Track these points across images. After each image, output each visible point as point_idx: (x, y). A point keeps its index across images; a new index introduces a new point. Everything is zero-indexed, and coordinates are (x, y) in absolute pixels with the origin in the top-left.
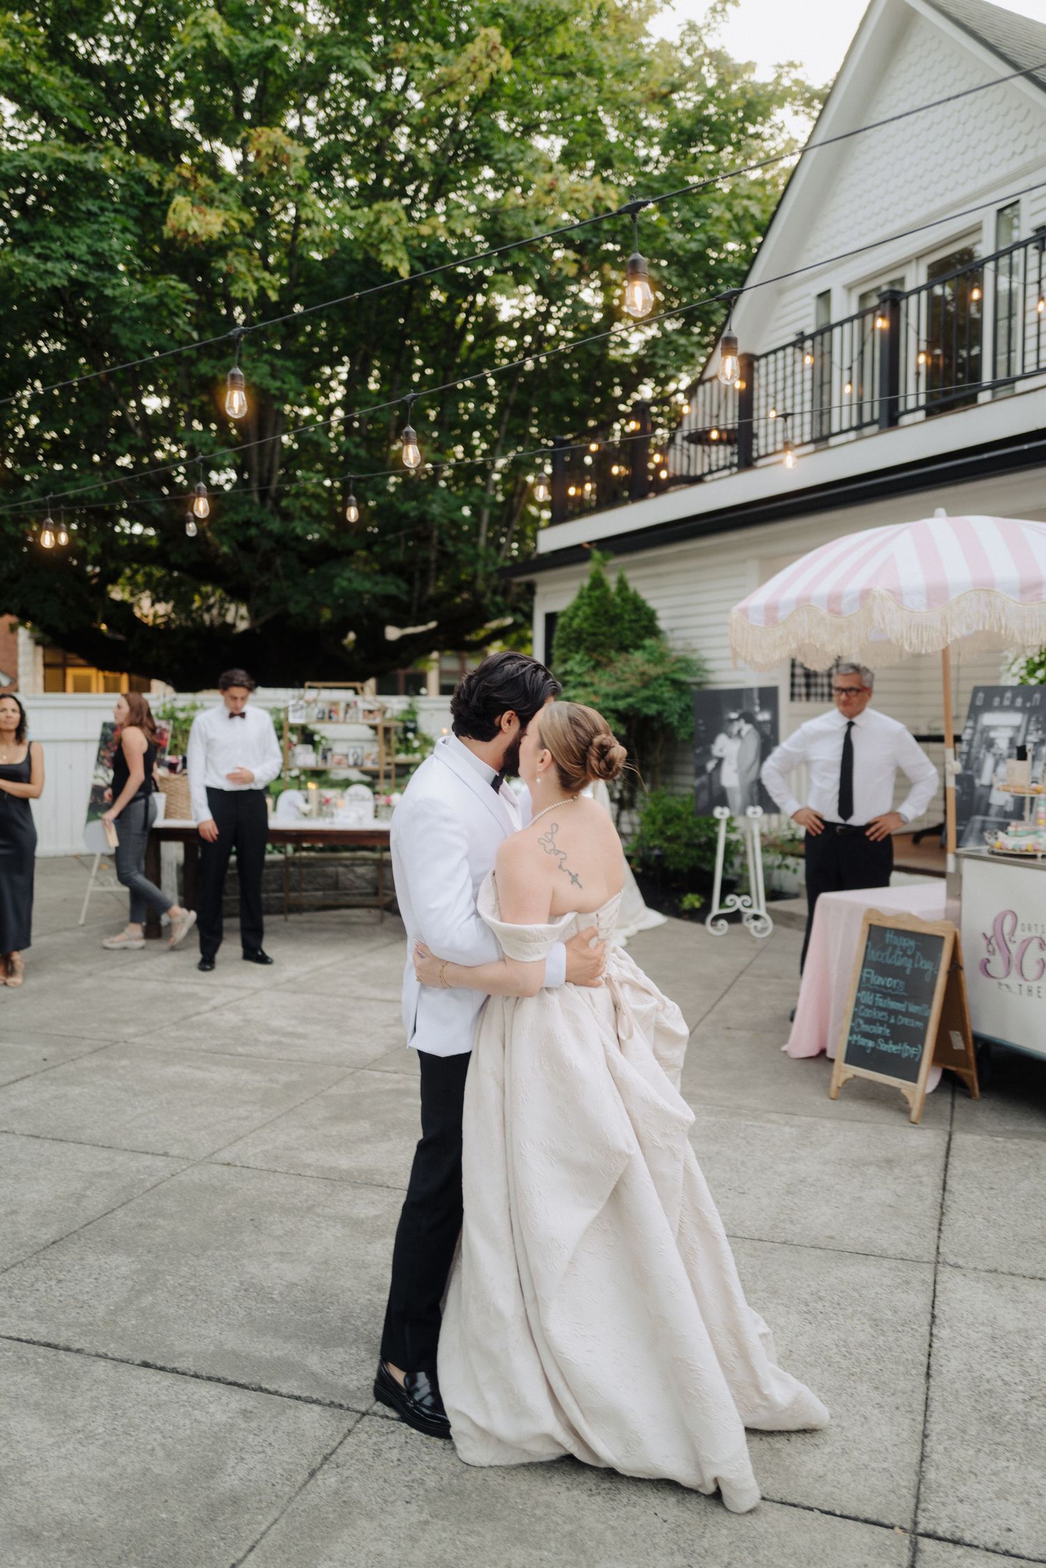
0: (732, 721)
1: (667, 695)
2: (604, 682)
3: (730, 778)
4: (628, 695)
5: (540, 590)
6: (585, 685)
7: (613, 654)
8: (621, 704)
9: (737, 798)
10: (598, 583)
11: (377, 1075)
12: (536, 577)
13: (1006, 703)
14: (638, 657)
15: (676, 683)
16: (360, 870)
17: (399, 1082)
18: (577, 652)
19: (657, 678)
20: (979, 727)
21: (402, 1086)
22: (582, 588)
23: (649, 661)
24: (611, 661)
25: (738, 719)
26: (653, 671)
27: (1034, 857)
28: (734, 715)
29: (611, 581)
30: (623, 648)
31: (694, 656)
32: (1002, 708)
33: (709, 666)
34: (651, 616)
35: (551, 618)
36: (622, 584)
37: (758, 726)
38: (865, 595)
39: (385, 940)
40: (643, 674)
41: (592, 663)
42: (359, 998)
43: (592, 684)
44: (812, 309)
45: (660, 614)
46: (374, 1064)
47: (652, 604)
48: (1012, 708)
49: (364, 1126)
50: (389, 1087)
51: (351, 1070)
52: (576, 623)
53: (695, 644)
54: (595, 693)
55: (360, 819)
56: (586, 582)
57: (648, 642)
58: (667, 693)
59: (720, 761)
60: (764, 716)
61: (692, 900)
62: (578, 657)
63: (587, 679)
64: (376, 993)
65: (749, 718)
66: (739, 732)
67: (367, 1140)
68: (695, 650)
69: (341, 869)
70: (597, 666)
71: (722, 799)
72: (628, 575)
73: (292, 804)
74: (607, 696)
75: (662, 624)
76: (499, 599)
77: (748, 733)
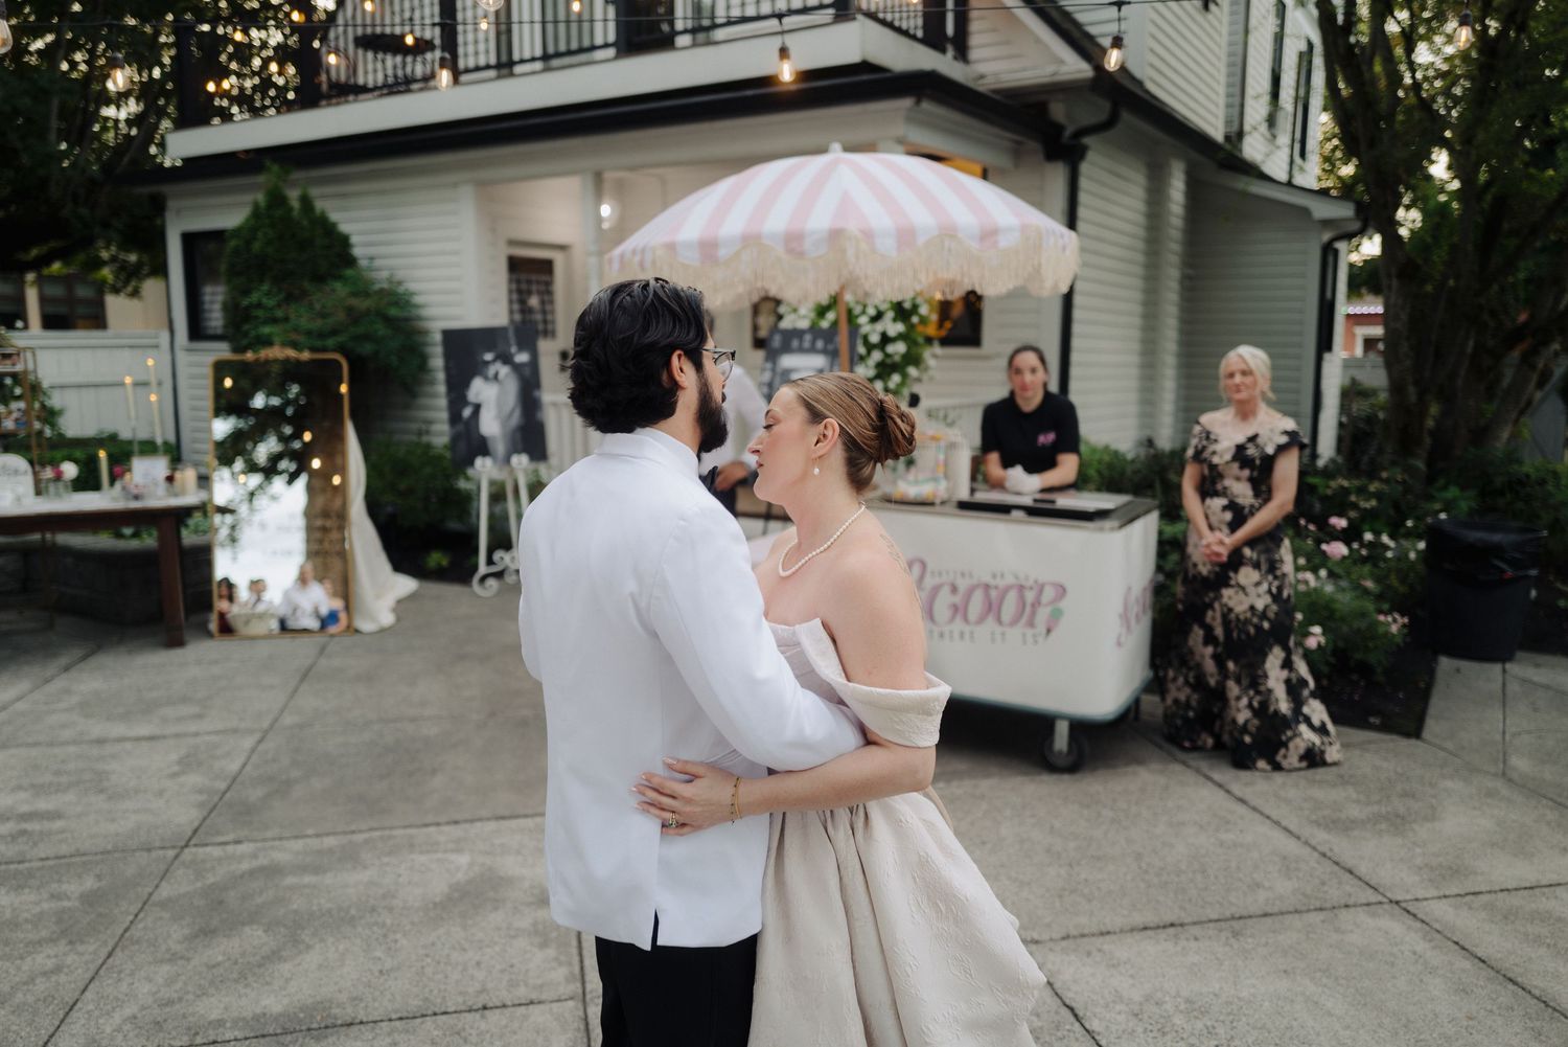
0: (487, 363)
1: (380, 333)
2: (302, 317)
3: (491, 425)
4: (334, 332)
5: (171, 204)
6: (274, 321)
7: (307, 285)
9: (500, 448)
10: (277, 199)
11: (216, 852)
12: (166, 189)
13: (807, 344)
14: (340, 289)
15: (389, 321)
17: (255, 856)
18: (262, 281)
19: (368, 312)
20: (779, 370)
21: (262, 861)
22: (256, 206)
23: (355, 294)
24: (304, 294)
25: (494, 361)
26: (362, 304)
27: (932, 504)
28: (488, 357)
29: (293, 196)
30: (320, 279)
31: (401, 290)
32: (801, 350)
33: (417, 300)
34: (344, 242)
35: (189, 240)
36: (306, 202)
37: (517, 368)
38: (836, 235)
39: (78, 652)
40: (350, 310)
41: (282, 296)
42: (101, 741)
43: (286, 319)
45: (354, 240)
46: (194, 837)
47: (344, 228)
48: (812, 350)
49: (255, 937)
50: (245, 866)
51: (171, 853)
52: (257, 246)
53: (400, 275)
54: (296, 330)
55: (18, 499)
56: (261, 197)
57: (349, 272)
58: (381, 330)
59: (477, 408)
60: (522, 358)
61: (436, 559)
62: (265, 287)
63: (279, 313)
64: (118, 729)
65: (506, 359)
66: (496, 377)
67: (275, 956)
68: (400, 283)
70: (290, 298)
71: (482, 447)
72: (314, 192)
74: (309, 333)
75: (357, 251)
76: (84, 211)
77: (507, 375)
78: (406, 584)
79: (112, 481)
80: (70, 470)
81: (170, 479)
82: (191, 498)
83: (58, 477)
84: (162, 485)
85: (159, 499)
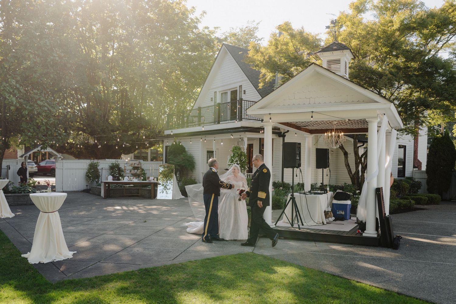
2: (176, 159)
4: (179, 162)
5: (165, 141)
6: (173, 160)
7: (177, 155)
8: (179, 164)
10: (175, 143)
12: (164, 139)
14: (182, 156)
16: (135, 191)
18: (171, 154)
19: (185, 159)
22: (172, 143)
23: (184, 156)
30: (180, 154)
33: (194, 157)
34: (184, 148)
35: (167, 147)
36: (179, 143)
40: (183, 158)
44: (214, 94)
45: (186, 148)
47: (184, 146)
52: (171, 149)
54: (175, 162)
57: (183, 153)
58: (186, 162)
69: (132, 190)
70: (175, 157)
72: (181, 141)
73: (126, 179)
75: (186, 150)
78: (183, 197)
79: (148, 179)
80: (142, 178)
81: (153, 179)
82: (156, 181)
83: (141, 179)
84: (153, 180)
85: (152, 181)
